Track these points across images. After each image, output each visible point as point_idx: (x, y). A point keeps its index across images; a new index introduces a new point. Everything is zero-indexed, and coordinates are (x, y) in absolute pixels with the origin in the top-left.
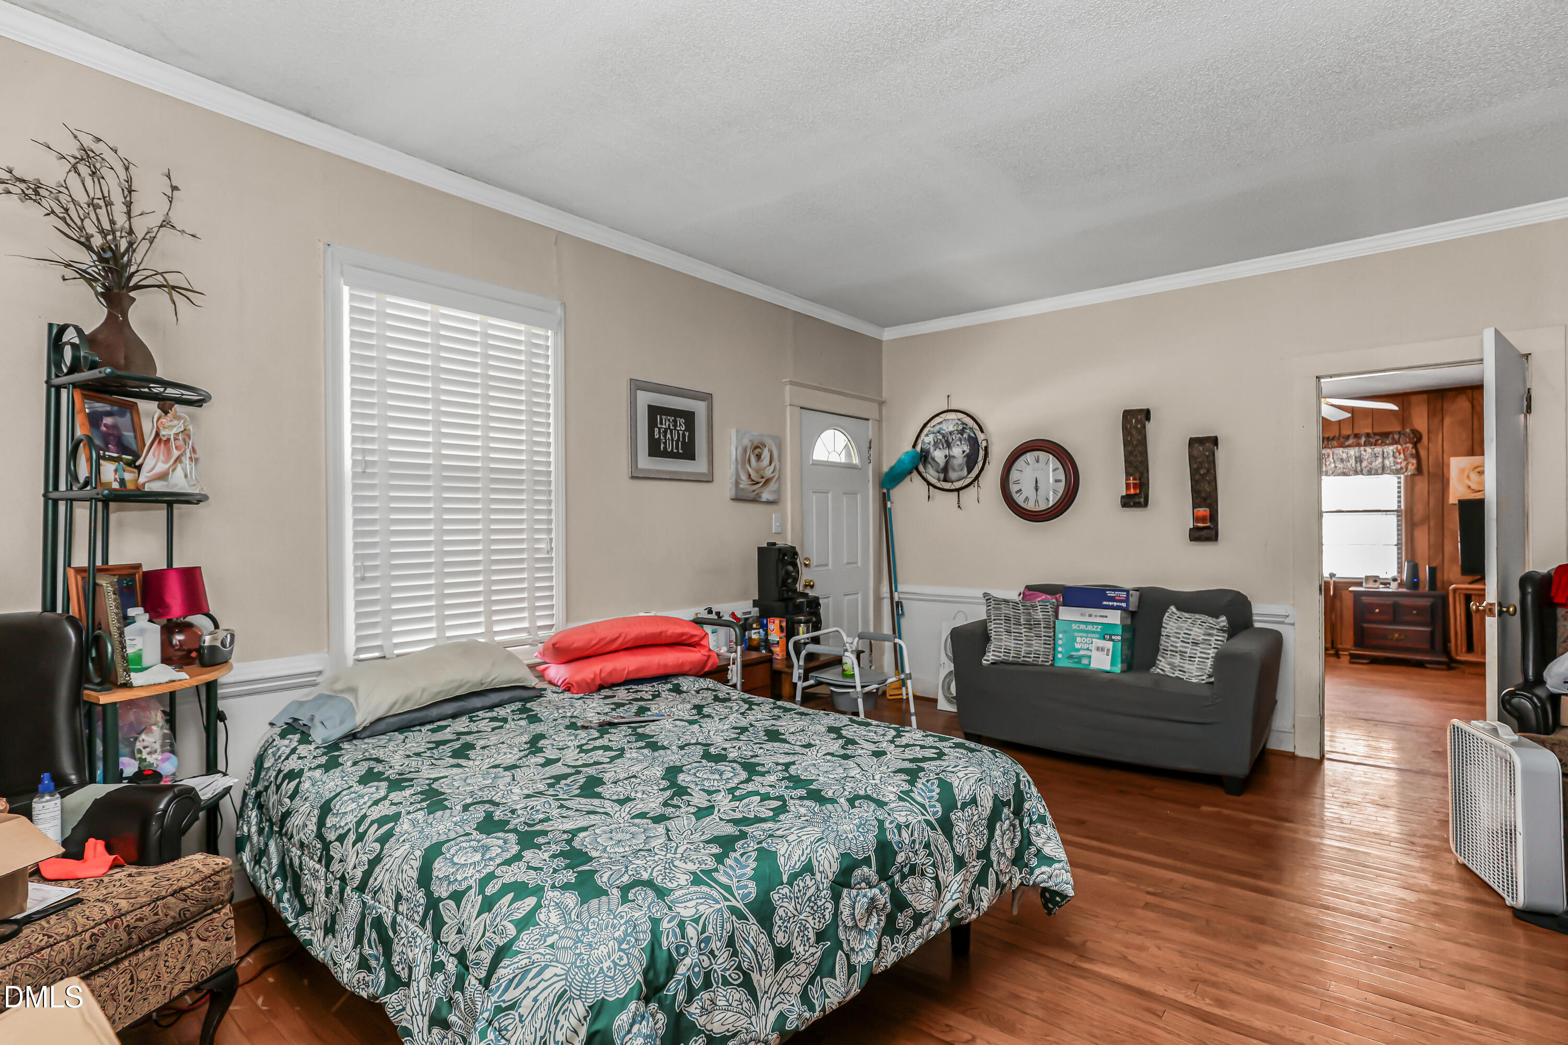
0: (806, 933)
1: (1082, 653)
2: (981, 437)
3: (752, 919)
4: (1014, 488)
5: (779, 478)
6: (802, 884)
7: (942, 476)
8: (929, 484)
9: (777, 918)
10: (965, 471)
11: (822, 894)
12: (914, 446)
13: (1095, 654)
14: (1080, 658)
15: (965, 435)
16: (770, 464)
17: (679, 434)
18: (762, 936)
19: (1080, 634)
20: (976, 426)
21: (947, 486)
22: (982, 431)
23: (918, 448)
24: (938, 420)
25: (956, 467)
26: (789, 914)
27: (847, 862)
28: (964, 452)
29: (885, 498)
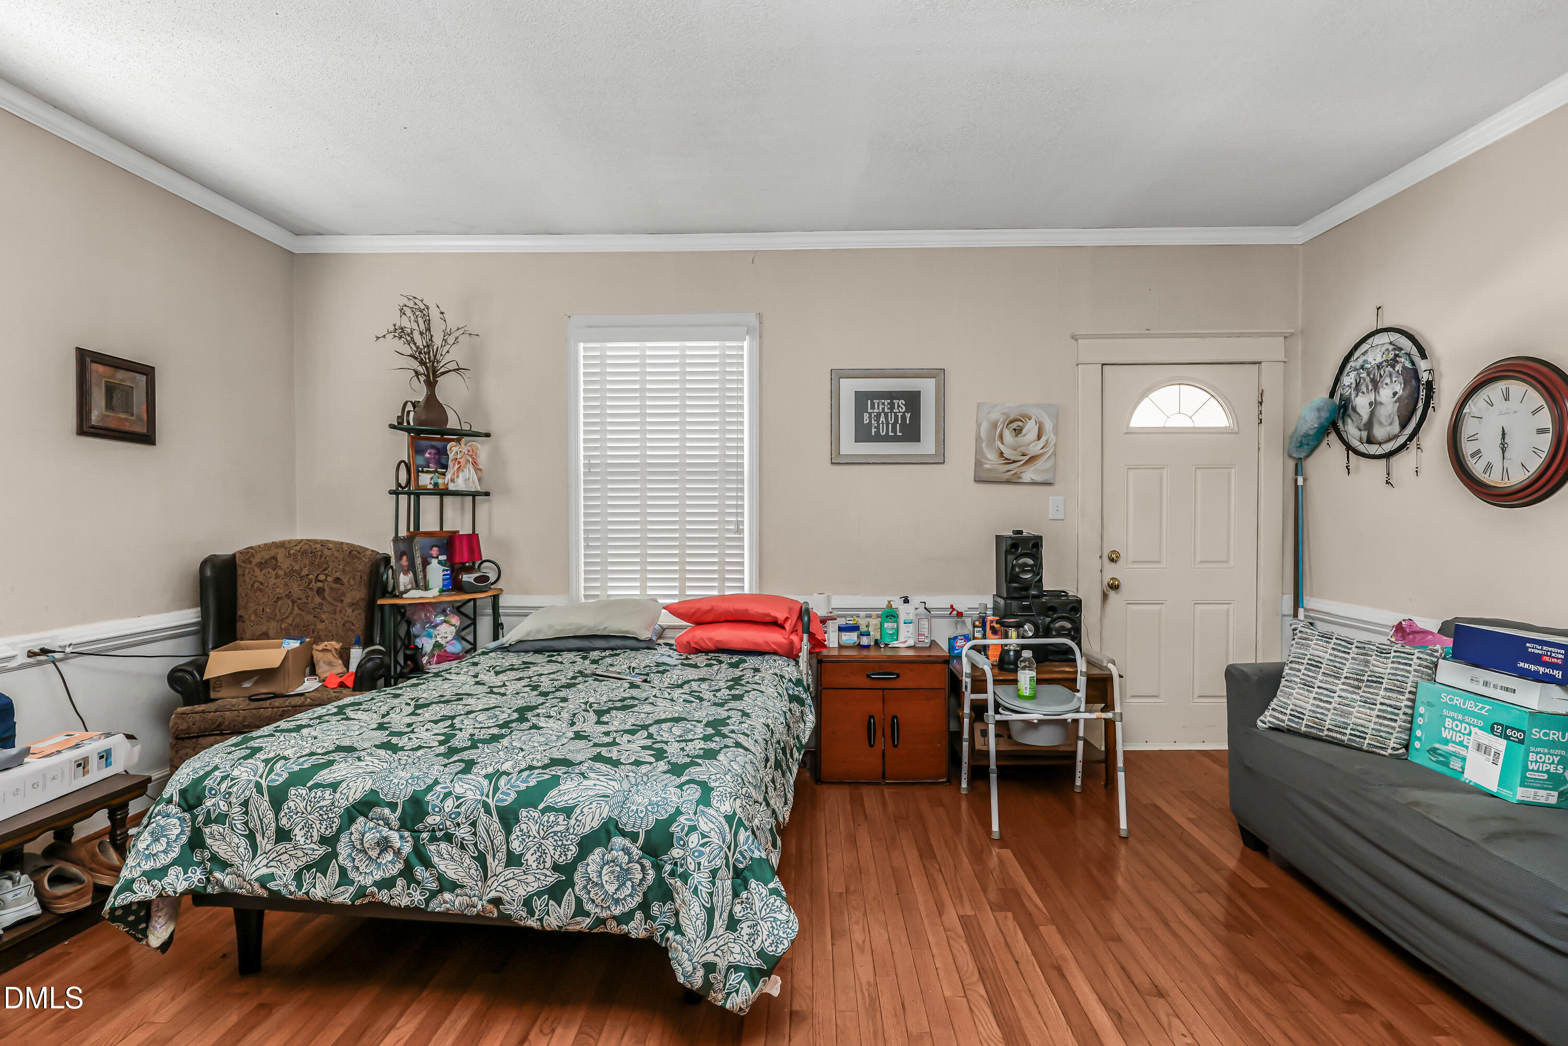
0: (311, 830)
1: (1450, 748)
2: (1423, 365)
3: (266, 797)
4: (1468, 448)
5: (1055, 454)
6: (319, 794)
7: (1364, 434)
8: (1349, 447)
9: (286, 807)
10: (1396, 428)
11: (335, 810)
12: (1332, 395)
13: (1473, 756)
14: (1447, 756)
15: (1398, 367)
16: (1039, 437)
17: (896, 417)
18: (269, 812)
19: (1452, 714)
20: (1414, 351)
21: (1373, 449)
22: (1423, 356)
23: (1337, 399)
24: (1364, 347)
25: (1383, 420)
26: (298, 809)
27: (372, 798)
28: (1395, 394)
29: (1298, 470)
